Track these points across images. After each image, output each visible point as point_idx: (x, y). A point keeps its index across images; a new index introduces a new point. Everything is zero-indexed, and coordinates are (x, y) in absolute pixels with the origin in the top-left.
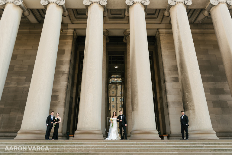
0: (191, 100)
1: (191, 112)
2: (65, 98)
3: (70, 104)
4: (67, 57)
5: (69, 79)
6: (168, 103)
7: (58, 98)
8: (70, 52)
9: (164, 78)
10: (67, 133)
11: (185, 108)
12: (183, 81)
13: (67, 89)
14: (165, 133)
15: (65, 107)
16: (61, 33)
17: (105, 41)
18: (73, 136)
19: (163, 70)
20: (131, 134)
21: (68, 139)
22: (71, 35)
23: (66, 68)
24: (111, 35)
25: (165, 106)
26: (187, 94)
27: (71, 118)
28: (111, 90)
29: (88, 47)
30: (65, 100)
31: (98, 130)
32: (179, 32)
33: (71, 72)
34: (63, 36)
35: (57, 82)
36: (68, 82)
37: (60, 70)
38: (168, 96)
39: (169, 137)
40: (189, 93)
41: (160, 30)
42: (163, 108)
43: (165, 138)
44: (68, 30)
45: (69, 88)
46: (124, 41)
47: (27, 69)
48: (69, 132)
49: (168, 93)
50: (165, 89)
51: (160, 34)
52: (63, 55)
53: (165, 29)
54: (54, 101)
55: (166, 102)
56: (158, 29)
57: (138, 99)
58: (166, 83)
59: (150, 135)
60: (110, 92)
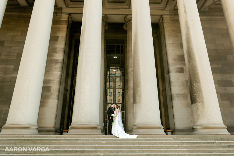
0: (200, 91)
1: (199, 104)
2: (58, 89)
3: (64, 96)
4: (61, 45)
5: (63, 69)
6: (172, 96)
7: (51, 89)
8: (64, 39)
9: (168, 69)
10: (61, 128)
11: (193, 100)
12: (190, 70)
13: (61, 80)
14: (169, 129)
15: (58, 99)
16: (54, 18)
17: (104, 27)
18: (67, 131)
19: (167, 60)
20: (133, 129)
21: (62, 134)
22: (66, 21)
23: (59, 56)
24: (110, 21)
25: (168, 99)
26: (196, 85)
27: (65, 111)
28: (109, 82)
29: (85, 31)
30: (59, 92)
31: (96, 124)
32: (186, 17)
33: (66, 61)
34: (56, 21)
35: (49, 72)
36: (62, 72)
37: (53, 58)
38: (172, 88)
39: (173, 132)
40: (197, 84)
41: (164, 17)
42: (167, 101)
43: (169, 133)
44: (62, 15)
45: (64, 78)
46: (124, 28)
47: (15, 57)
48: (63, 127)
49: (172, 84)
50: (169, 81)
51: (164, 21)
52: (56, 42)
53: (170, 15)
54: (46, 93)
55: (170, 94)
56: (161, 15)
57: (141, 90)
58: (170, 74)
59: (154, 130)
60: (108, 84)
